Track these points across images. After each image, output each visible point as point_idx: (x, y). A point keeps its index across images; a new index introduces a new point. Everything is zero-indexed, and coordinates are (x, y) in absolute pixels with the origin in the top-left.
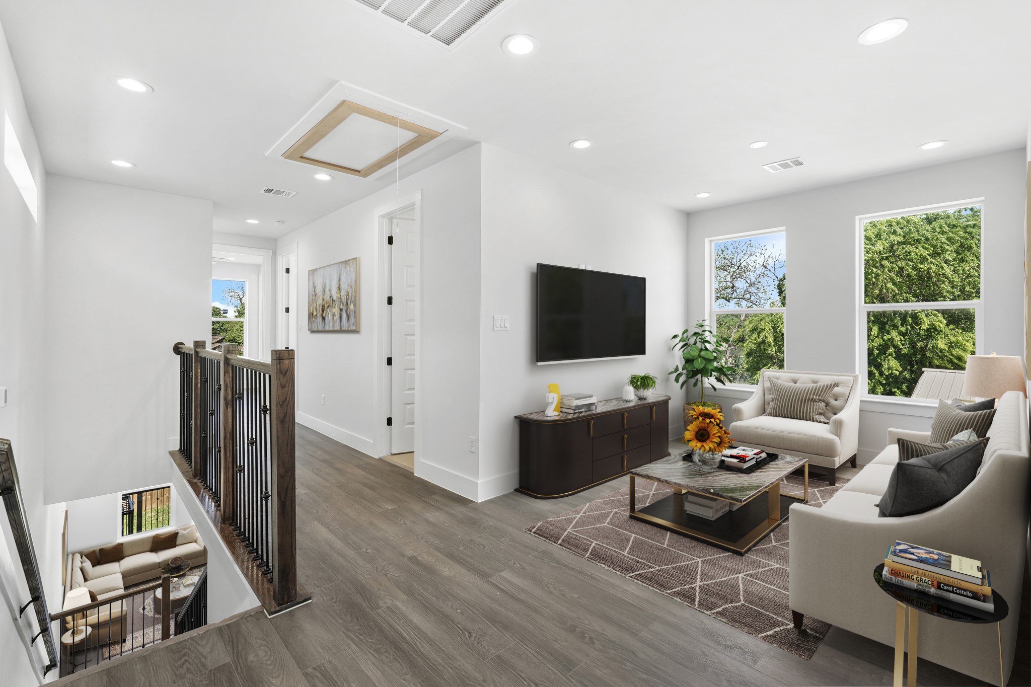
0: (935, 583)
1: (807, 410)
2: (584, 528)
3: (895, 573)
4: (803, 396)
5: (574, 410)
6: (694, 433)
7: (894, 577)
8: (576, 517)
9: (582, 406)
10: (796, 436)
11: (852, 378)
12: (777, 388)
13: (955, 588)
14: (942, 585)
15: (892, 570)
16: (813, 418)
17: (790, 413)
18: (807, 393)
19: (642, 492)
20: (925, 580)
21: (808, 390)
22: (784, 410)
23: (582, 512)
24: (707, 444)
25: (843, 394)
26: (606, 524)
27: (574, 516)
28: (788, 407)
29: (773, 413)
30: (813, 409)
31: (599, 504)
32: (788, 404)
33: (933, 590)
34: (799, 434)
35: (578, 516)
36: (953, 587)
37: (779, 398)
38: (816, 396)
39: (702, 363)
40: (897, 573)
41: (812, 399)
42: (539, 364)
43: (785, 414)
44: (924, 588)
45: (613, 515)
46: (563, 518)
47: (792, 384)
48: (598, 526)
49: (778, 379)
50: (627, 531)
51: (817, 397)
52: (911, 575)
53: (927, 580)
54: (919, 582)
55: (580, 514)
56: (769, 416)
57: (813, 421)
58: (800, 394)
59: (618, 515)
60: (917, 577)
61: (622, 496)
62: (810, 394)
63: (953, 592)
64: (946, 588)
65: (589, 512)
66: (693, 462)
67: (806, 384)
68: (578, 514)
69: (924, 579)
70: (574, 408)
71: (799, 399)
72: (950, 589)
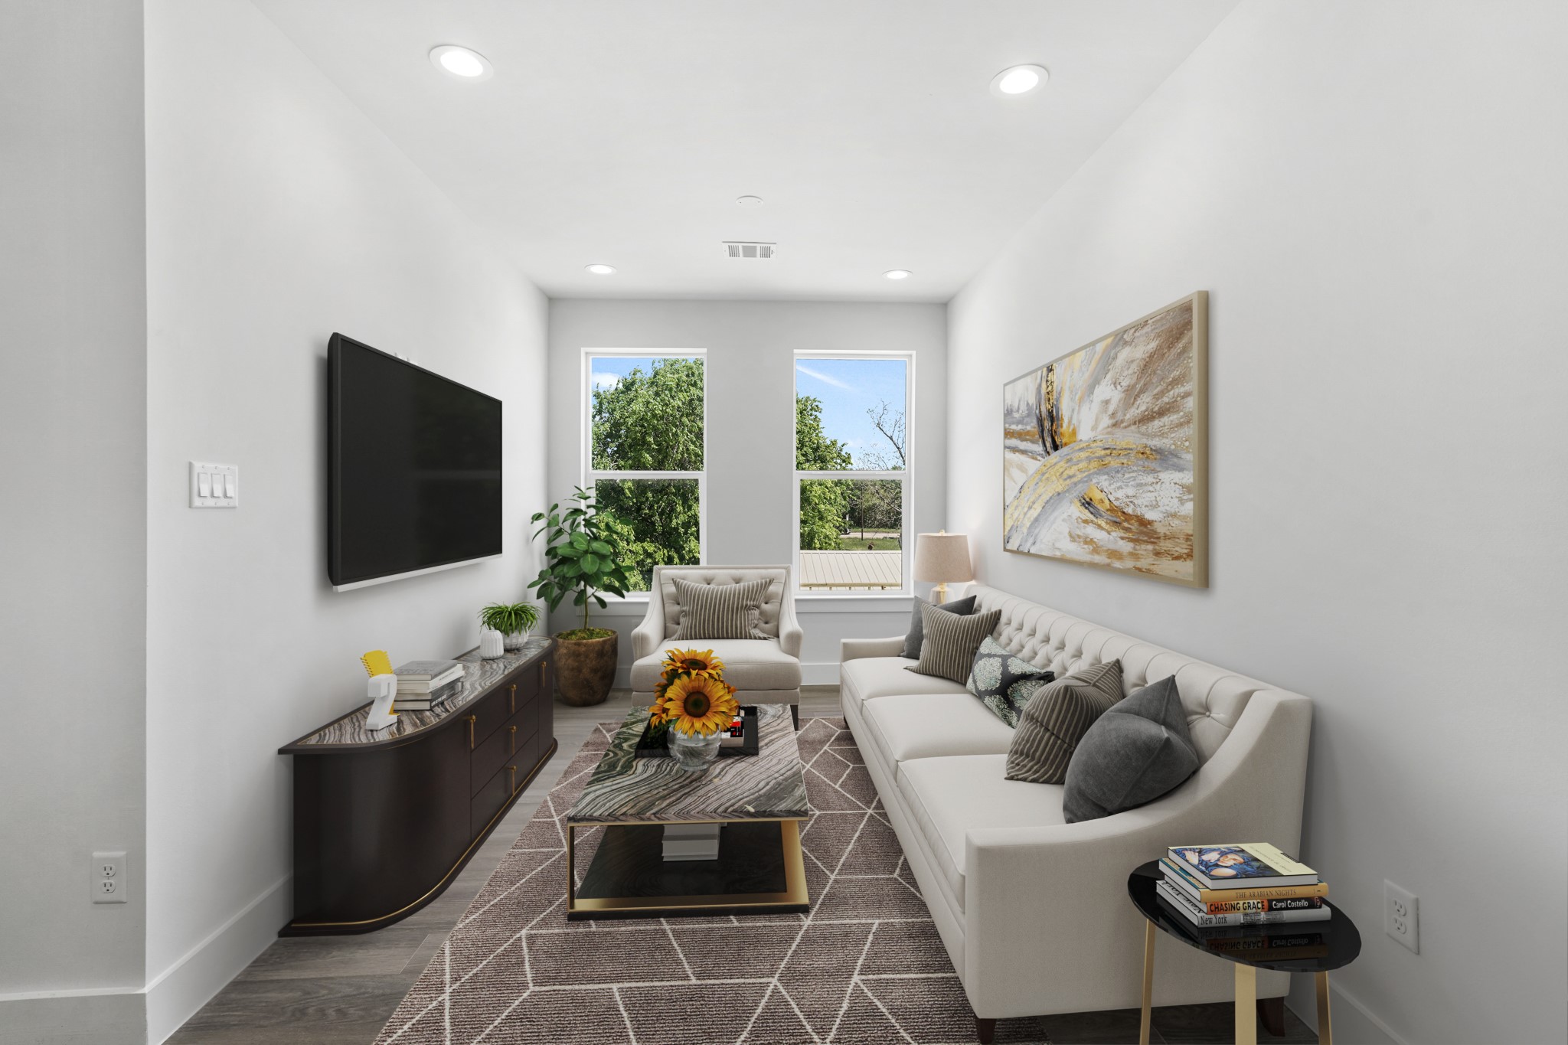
0: (1266, 904)
1: (741, 623)
2: (487, 1031)
3: (1216, 908)
4: (733, 603)
5: (431, 701)
6: (679, 703)
7: (1212, 916)
8: (441, 1004)
9: (443, 688)
10: (746, 666)
11: (784, 571)
12: (691, 595)
13: (1289, 902)
14: (1274, 902)
15: (1211, 905)
16: (750, 633)
17: (718, 632)
18: (739, 598)
19: (548, 856)
20: (1254, 903)
21: (739, 594)
22: (708, 627)
23: (447, 978)
24: (709, 719)
25: (777, 594)
26: (532, 988)
27: (435, 1003)
28: (713, 622)
29: (691, 635)
30: (748, 620)
31: (476, 933)
32: (713, 617)
33: (1263, 916)
34: (747, 662)
35: (446, 996)
36: (1287, 900)
37: (697, 609)
38: (750, 601)
39: (593, 562)
40: (1218, 908)
41: (746, 605)
42: (341, 588)
43: (709, 634)
44: (1253, 918)
45: (530, 949)
46: (406, 1027)
47: (706, 586)
48: (517, 1003)
49: (684, 579)
50: (591, 981)
51: (752, 603)
52: (1236, 902)
53: (1256, 902)
54: (1247, 911)
55: (448, 990)
56: (683, 639)
57: (751, 638)
58: (729, 600)
59: (539, 942)
60: (1244, 903)
61: (512, 883)
62: (743, 599)
63: (1287, 908)
64: (1279, 905)
65: (465, 971)
66: (671, 757)
67: (725, 585)
68: (441, 991)
69: (1251, 902)
70: (429, 697)
71: (728, 608)
72: (1283, 905)
